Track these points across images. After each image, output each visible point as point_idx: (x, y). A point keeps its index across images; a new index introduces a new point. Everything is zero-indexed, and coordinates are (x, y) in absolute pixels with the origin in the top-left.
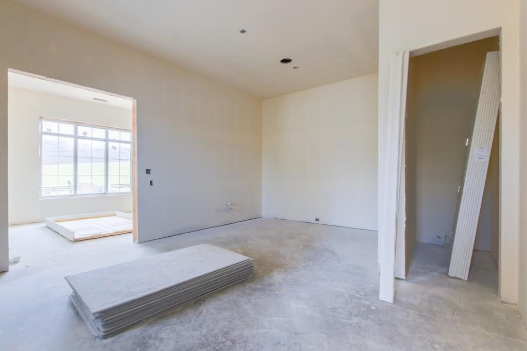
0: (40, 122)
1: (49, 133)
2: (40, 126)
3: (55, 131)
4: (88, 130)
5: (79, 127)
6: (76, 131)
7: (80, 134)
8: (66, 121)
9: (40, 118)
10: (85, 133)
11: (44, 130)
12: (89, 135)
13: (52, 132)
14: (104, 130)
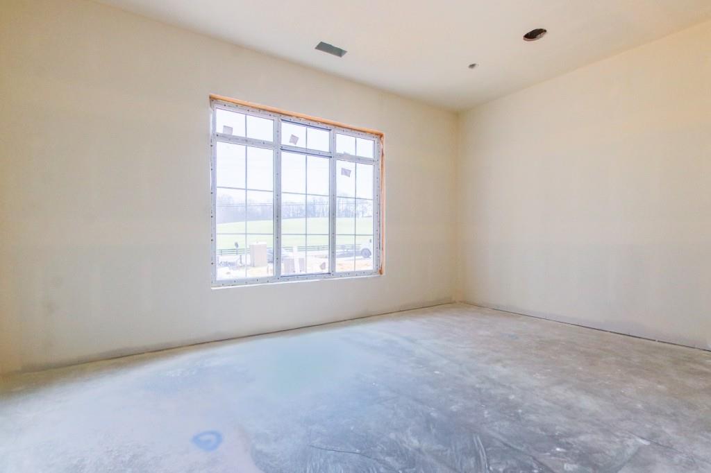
0: (210, 109)
1: (229, 138)
2: (211, 118)
3: (238, 132)
4: (299, 131)
5: (284, 125)
6: (277, 133)
7: (285, 141)
8: (260, 109)
9: (212, 99)
10: (294, 139)
11: (220, 130)
12: (301, 144)
13: (235, 133)
14: (327, 133)
